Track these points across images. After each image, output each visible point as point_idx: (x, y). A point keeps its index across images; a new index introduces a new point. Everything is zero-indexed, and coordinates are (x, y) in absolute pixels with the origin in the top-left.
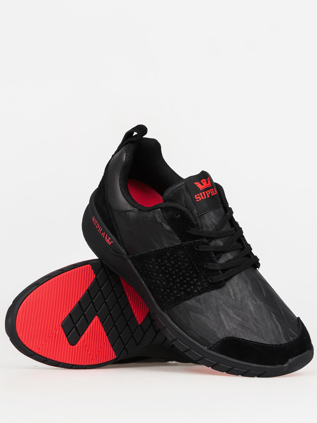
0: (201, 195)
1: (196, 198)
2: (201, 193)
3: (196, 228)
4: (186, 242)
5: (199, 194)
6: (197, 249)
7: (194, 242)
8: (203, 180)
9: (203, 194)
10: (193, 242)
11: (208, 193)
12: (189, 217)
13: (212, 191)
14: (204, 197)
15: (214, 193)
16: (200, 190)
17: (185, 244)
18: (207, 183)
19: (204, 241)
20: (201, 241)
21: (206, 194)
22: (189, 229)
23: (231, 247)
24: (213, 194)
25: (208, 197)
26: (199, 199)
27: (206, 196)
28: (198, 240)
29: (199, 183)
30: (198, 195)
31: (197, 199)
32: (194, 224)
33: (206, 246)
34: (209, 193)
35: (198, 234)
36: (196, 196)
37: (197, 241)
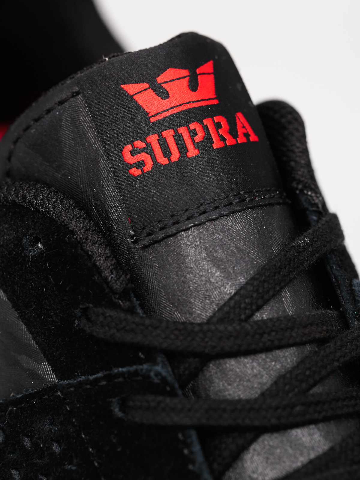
0: (156, 146)
1: (129, 159)
2: (155, 137)
3: (117, 307)
4: (74, 377)
5: (146, 143)
6: (120, 414)
7: (109, 378)
8: (170, 74)
9: (163, 143)
10: (104, 378)
11: (193, 133)
12: (87, 252)
13: (218, 126)
14: (167, 153)
15: (227, 137)
16: (152, 120)
17: (71, 385)
18: (194, 86)
19: (152, 374)
20: (136, 373)
21: (178, 138)
22: (85, 311)
23: (298, 408)
24: (223, 139)
25: (192, 152)
26: (140, 165)
27: (182, 148)
28: (124, 369)
29: (146, 85)
30: (140, 144)
31: (130, 166)
32: (111, 288)
33: (160, 398)
34: (200, 134)
35: (128, 338)
36: (129, 147)
37: (122, 374)
